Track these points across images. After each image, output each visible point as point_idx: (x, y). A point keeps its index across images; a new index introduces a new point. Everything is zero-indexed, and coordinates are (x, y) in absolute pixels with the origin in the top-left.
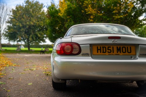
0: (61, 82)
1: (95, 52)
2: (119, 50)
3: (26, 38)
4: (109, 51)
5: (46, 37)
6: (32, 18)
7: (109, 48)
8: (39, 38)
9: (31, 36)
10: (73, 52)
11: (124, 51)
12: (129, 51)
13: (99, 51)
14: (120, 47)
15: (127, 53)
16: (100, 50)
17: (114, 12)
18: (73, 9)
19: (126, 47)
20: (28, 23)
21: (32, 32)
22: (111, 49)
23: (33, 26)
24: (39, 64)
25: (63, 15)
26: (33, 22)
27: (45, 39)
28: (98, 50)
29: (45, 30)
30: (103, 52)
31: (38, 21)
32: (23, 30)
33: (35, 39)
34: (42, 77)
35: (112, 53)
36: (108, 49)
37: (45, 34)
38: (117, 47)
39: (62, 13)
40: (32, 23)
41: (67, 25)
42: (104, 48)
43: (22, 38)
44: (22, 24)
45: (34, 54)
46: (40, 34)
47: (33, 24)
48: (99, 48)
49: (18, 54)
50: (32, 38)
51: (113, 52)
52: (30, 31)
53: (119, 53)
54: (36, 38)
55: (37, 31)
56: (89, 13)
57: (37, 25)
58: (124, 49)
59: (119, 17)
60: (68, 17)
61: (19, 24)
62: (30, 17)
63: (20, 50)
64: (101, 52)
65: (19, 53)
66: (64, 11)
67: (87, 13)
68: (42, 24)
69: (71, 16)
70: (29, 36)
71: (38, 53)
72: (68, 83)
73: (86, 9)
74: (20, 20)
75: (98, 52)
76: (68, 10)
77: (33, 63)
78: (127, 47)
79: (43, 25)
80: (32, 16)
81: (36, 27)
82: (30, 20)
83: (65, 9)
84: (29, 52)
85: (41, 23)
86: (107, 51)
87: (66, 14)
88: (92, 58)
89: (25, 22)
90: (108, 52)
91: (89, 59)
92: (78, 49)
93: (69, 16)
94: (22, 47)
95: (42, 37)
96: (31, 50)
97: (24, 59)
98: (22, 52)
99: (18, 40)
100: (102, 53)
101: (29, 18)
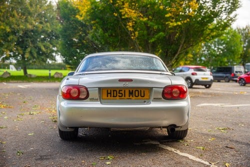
0: (70, 130)
1: (105, 96)
2: (131, 93)
3: (19, 54)
4: (121, 95)
5: (56, 52)
6: (29, 17)
7: (121, 92)
8: (44, 53)
9: (29, 49)
10: (80, 97)
11: (137, 95)
12: (142, 95)
13: (109, 95)
14: (133, 91)
15: (140, 97)
16: (111, 93)
17: (167, 15)
18: (100, 8)
19: (139, 90)
20: (21, 26)
21: (30, 42)
22: (123, 92)
23: (32, 31)
24: (43, 104)
25: (83, 19)
26: (31, 24)
27: (54, 54)
28: (108, 93)
29: (54, 38)
30: (114, 96)
31: (41, 23)
32: (13, 39)
33: (35, 55)
34: (48, 124)
35: (123, 97)
36: (119, 93)
37: (54, 46)
38: (130, 91)
39: (83, 16)
40: (30, 27)
41: (91, 35)
42: (115, 92)
43: (12, 53)
44: (10, 28)
45: (36, 82)
46: (44, 46)
47: (32, 28)
48: (109, 92)
49: (5, 84)
50: (31, 53)
51: (125, 96)
52: (26, 41)
53: (131, 97)
54: (38, 53)
55: (39, 41)
56: (126, 16)
57: (40, 30)
58: (137, 92)
59: (175, 24)
60: (92, 22)
61: (5, 27)
62: (26, 14)
63: (8, 75)
64: (111, 96)
65: (7, 82)
66: (85, 12)
67: (123, 17)
68: (48, 28)
69: (97, 20)
70: (25, 50)
71: (42, 82)
72: (81, 132)
73: (121, 11)
74: (6, 21)
75: (107, 96)
76: (92, 11)
77: (33, 101)
78: (141, 91)
79: (50, 31)
80: (30, 14)
81: (39, 34)
82: (26, 21)
83: (86, 8)
84: (26, 78)
85: (47, 26)
86: (118, 94)
87: (89, 17)
88: (101, 103)
89: (16, 24)
90: (119, 96)
91: (97, 105)
92: (85, 93)
93: (95, 20)
94: (12, 69)
95: (49, 51)
96: (30, 75)
97: (19, 94)
98: (12, 80)
99: (5, 56)
100: (112, 98)
101: (25, 17)
